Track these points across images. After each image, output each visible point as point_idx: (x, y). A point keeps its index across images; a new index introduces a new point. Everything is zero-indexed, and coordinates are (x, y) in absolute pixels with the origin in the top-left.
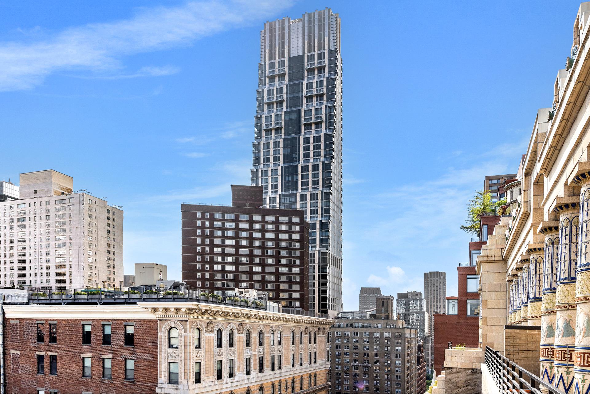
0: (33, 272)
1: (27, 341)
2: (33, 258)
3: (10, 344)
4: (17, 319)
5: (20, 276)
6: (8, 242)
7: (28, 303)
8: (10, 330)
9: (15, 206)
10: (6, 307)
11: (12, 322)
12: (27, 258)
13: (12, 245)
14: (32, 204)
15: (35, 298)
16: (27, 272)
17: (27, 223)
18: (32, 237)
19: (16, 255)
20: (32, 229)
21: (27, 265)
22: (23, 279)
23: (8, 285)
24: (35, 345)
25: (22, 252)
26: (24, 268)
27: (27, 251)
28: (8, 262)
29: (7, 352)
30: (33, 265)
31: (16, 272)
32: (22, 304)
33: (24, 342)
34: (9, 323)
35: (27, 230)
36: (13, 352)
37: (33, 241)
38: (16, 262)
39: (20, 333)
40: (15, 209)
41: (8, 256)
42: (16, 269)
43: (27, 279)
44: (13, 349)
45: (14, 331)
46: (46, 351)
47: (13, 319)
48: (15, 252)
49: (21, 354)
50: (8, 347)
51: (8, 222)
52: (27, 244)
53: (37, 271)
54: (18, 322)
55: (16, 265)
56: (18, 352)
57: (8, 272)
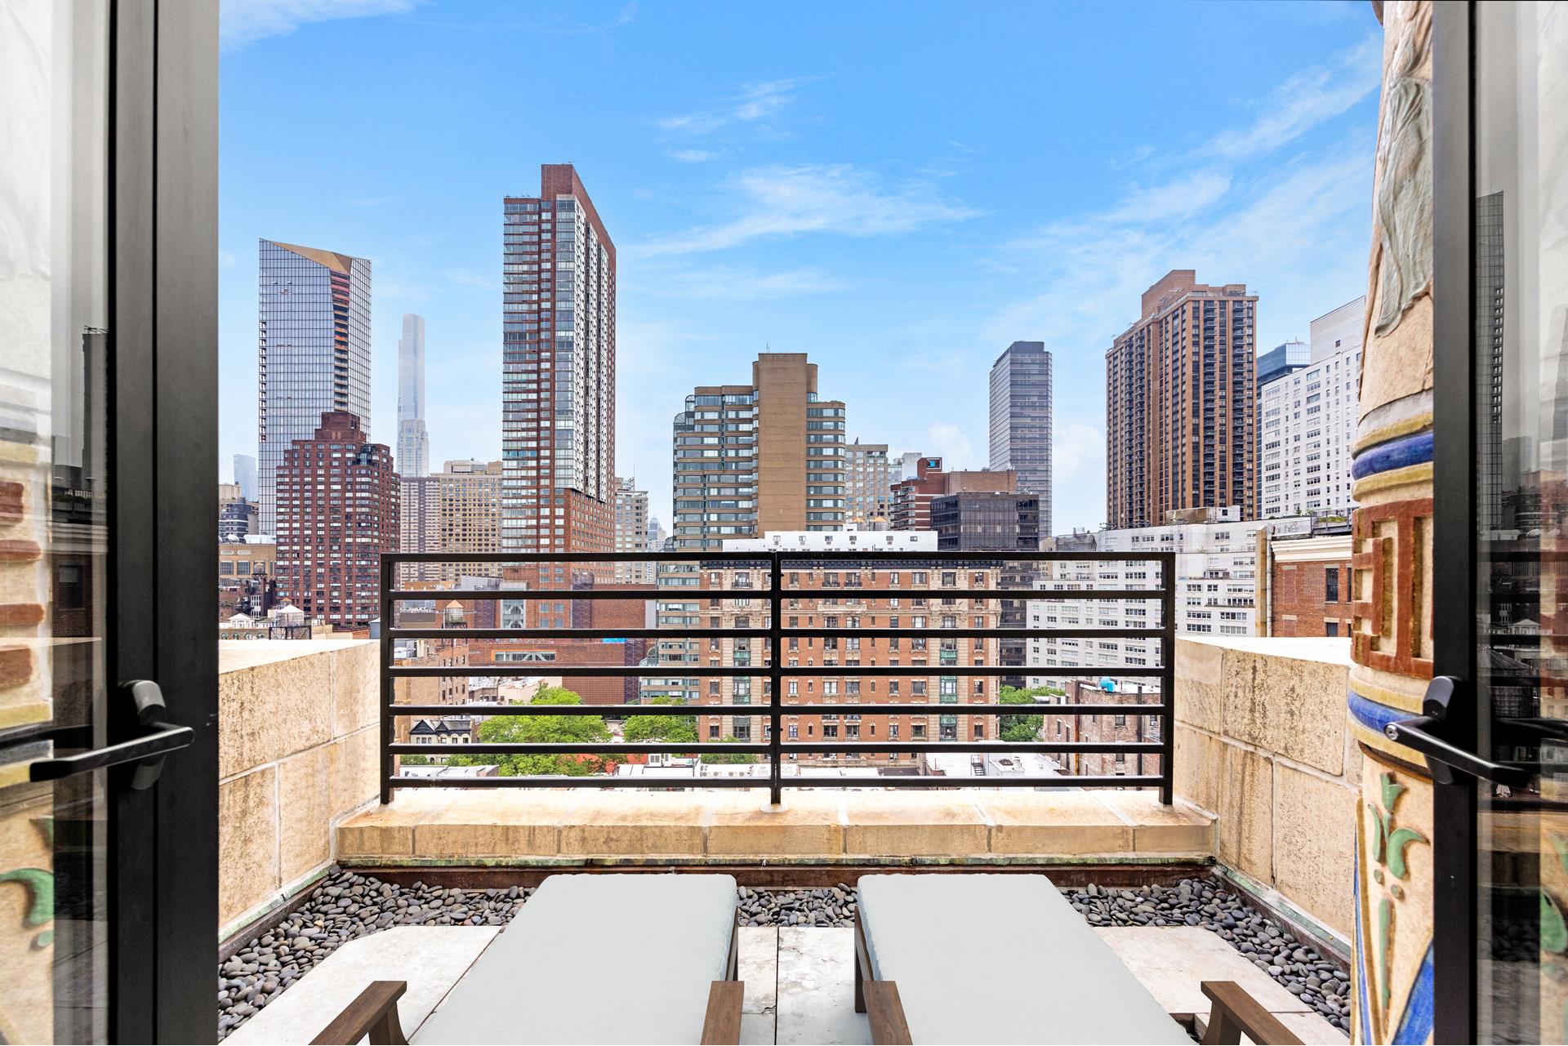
0: (1332, 484)
1: (1310, 600)
2: (1332, 460)
3: (1282, 603)
4: (1293, 563)
5: (1310, 494)
6: (1291, 440)
7: (1311, 536)
8: (1282, 581)
9: (1303, 378)
10: (1276, 545)
11: (1285, 568)
12: (1322, 462)
13: (1297, 444)
14: (1332, 368)
15: (1323, 525)
16: (1322, 486)
17: (1322, 402)
18: (1332, 424)
19: (1303, 460)
20: (1332, 411)
21: (1322, 474)
22: (1316, 498)
23: (1292, 512)
24: (1322, 606)
25: (1314, 452)
26: (1317, 480)
27: (1322, 451)
28: (1291, 474)
29: (1277, 617)
30: (1332, 472)
31: (1304, 488)
32: (1303, 537)
33: (1303, 601)
34: (1281, 571)
35: (1322, 414)
36: (1286, 617)
37: (1332, 429)
38: (1303, 471)
39: (1298, 587)
40: (1303, 386)
41: (1291, 463)
42: (1303, 483)
43: (1322, 498)
44: (1287, 612)
45: (1288, 582)
46: (1342, 617)
47: (1287, 564)
48: (1303, 455)
49: (1300, 622)
50: (1279, 609)
51: (1291, 406)
52: (1322, 439)
53: (1339, 482)
54: (1295, 567)
55: (1304, 476)
56: (1294, 618)
57: (1291, 491)
